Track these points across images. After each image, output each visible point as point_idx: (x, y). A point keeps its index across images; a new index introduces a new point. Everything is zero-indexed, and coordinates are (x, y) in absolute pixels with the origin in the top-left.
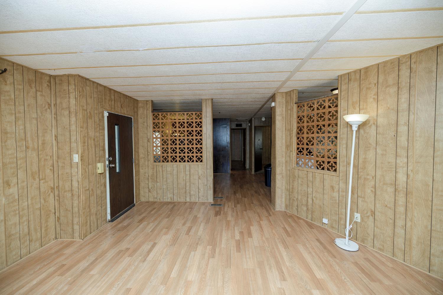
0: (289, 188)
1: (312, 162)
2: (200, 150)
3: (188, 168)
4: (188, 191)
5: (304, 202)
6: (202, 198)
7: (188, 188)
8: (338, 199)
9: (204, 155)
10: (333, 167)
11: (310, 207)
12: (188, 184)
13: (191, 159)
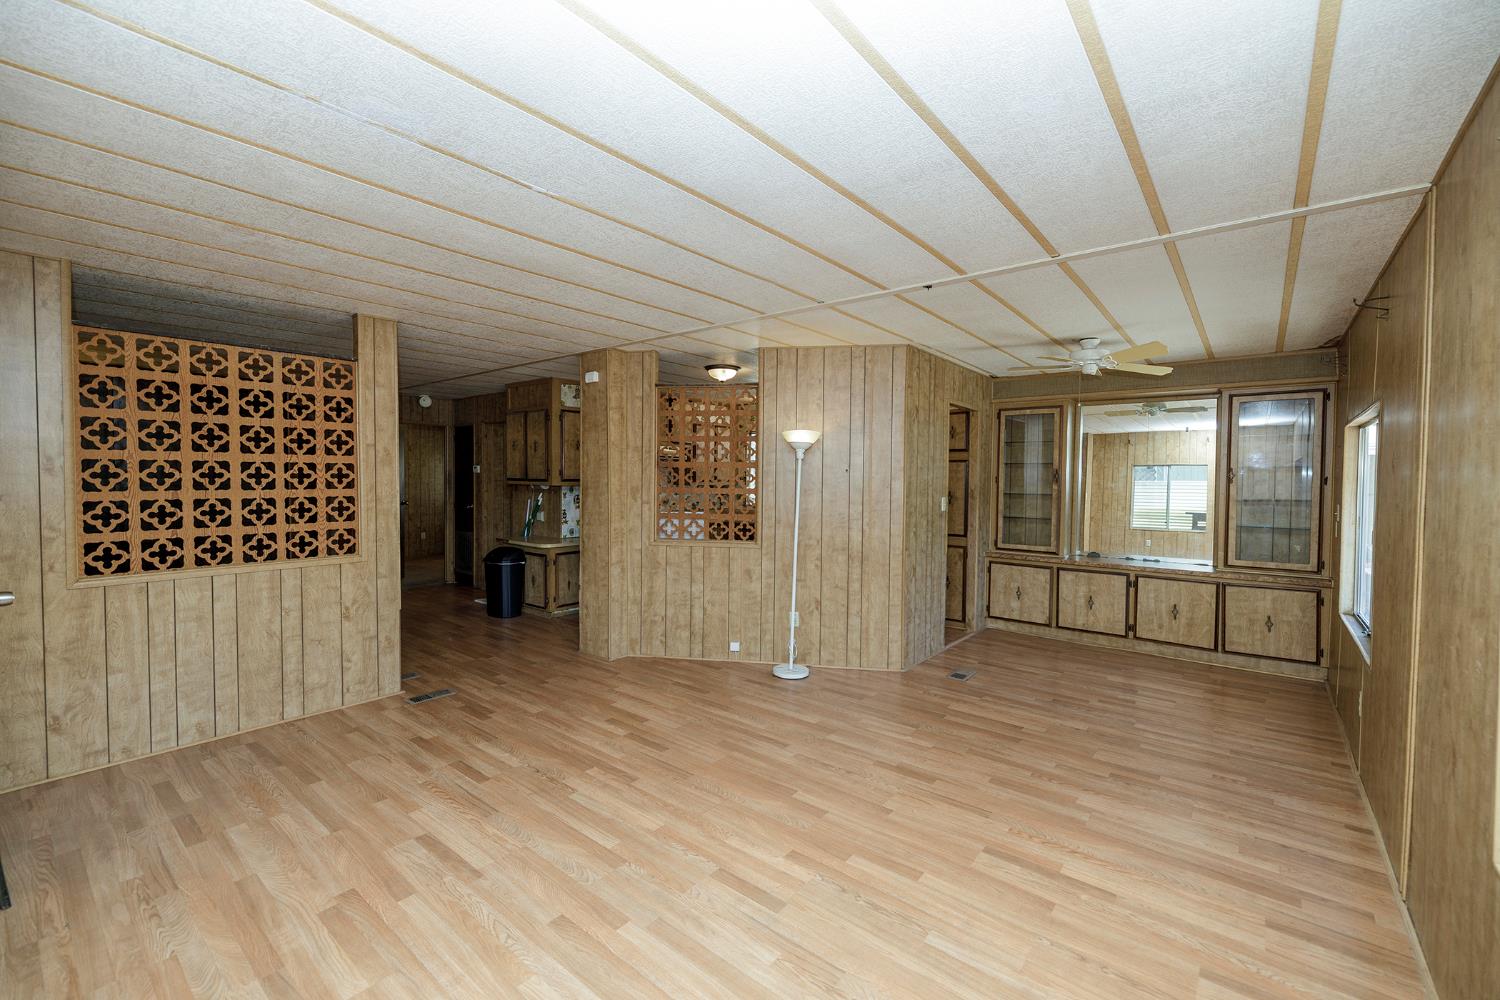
0: (638, 595)
1: (697, 527)
2: (345, 509)
3: (291, 583)
4: (291, 678)
5: (683, 620)
6: (357, 687)
7: (291, 666)
8: (759, 593)
9: (365, 525)
10: (747, 532)
11: (697, 628)
12: (292, 649)
13: (302, 544)
